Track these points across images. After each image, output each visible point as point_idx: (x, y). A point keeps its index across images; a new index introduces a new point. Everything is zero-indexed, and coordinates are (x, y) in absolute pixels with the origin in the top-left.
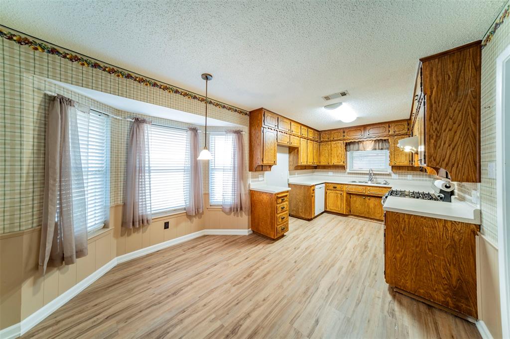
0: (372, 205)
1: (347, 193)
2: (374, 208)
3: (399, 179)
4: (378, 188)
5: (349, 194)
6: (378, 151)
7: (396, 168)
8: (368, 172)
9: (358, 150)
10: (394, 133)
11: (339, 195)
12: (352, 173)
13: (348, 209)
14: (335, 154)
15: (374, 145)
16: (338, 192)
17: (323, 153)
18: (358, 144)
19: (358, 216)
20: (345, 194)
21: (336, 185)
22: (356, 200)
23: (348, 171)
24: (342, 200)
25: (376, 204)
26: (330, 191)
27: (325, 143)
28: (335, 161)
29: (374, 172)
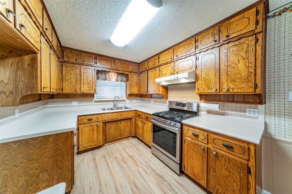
0: (122, 127)
1: (103, 122)
2: (124, 129)
3: (129, 103)
4: (127, 112)
5: (105, 123)
6: (119, 82)
7: (131, 96)
8: (113, 99)
9: (105, 79)
10: (131, 70)
11: (95, 127)
12: (99, 101)
13: (104, 138)
14: (85, 81)
15: (117, 77)
16: (93, 124)
17: (68, 77)
18: (105, 74)
19: (112, 141)
20: (101, 124)
21: (90, 117)
22: (110, 127)
23: (95, 99)
24: (98, 131)
25: (125, 125)
26: (84, 125)
27: (72, 65)
28: (85, 89)
29: (120, 99)
